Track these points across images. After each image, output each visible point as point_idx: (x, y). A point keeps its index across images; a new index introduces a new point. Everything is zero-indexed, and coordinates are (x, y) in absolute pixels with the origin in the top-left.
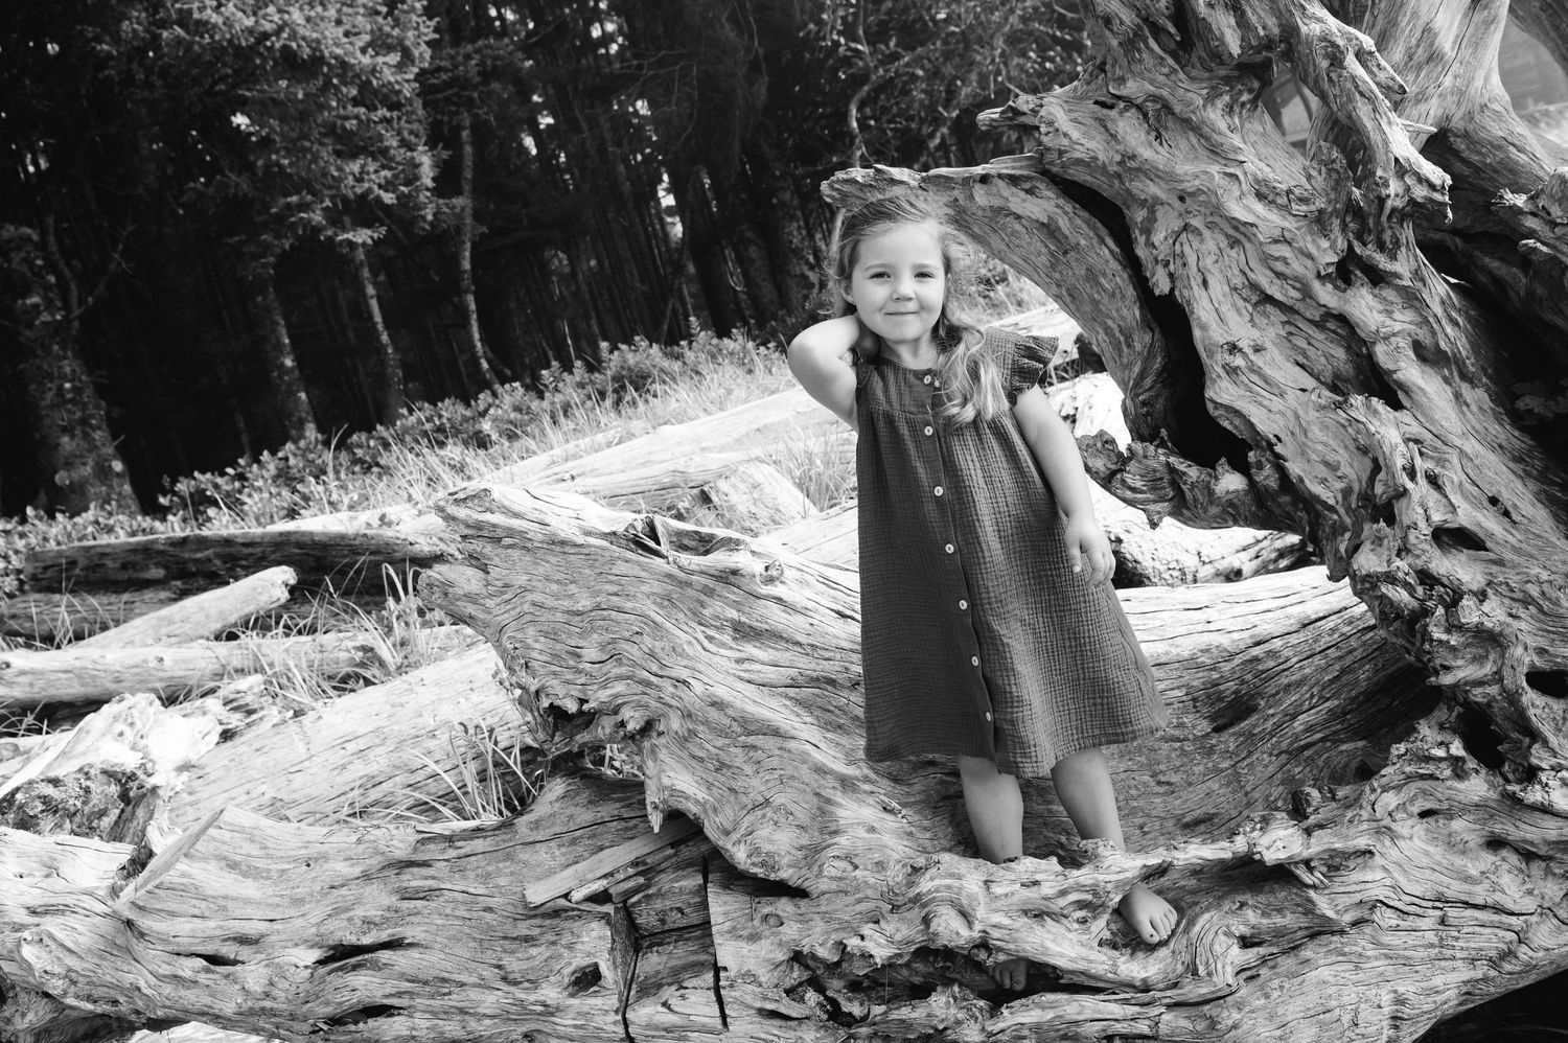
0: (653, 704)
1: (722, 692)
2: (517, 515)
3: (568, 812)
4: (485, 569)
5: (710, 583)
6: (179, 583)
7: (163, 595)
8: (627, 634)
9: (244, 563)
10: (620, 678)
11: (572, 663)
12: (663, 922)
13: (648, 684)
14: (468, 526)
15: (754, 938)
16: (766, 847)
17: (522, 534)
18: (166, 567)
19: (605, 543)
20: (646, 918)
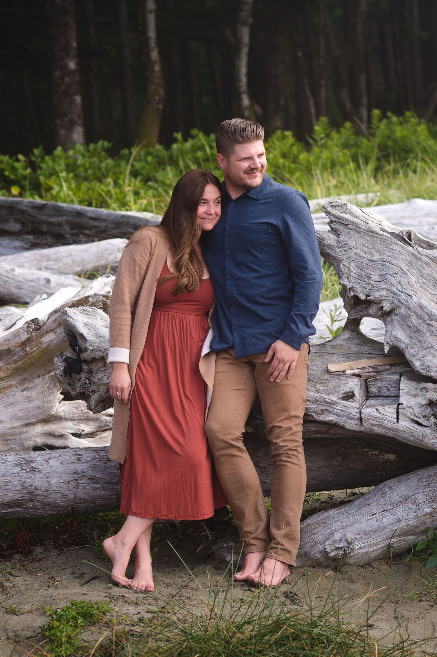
0: (396, 302)
1: (424, 302)
2: (356, 217)
3: (348, 345)
4: (338, 235)
5: (429, 261)
6: (31, 237)
7: (17, 244)
8: (391, 273)
9: (87, 232)
10: (385, 289)
11: (366, 280)
12: (379, 391)
13: (395, 294)
14: (335, 217)
15: (415, 396)
16: (428, 363)
17: (357, 225)
18: (23, 223)
19: (390, 236)
20: (373, 389)
